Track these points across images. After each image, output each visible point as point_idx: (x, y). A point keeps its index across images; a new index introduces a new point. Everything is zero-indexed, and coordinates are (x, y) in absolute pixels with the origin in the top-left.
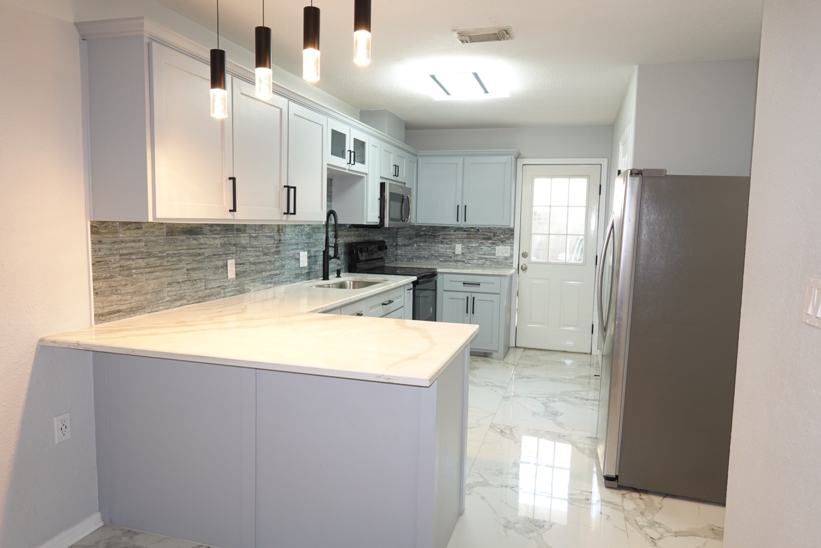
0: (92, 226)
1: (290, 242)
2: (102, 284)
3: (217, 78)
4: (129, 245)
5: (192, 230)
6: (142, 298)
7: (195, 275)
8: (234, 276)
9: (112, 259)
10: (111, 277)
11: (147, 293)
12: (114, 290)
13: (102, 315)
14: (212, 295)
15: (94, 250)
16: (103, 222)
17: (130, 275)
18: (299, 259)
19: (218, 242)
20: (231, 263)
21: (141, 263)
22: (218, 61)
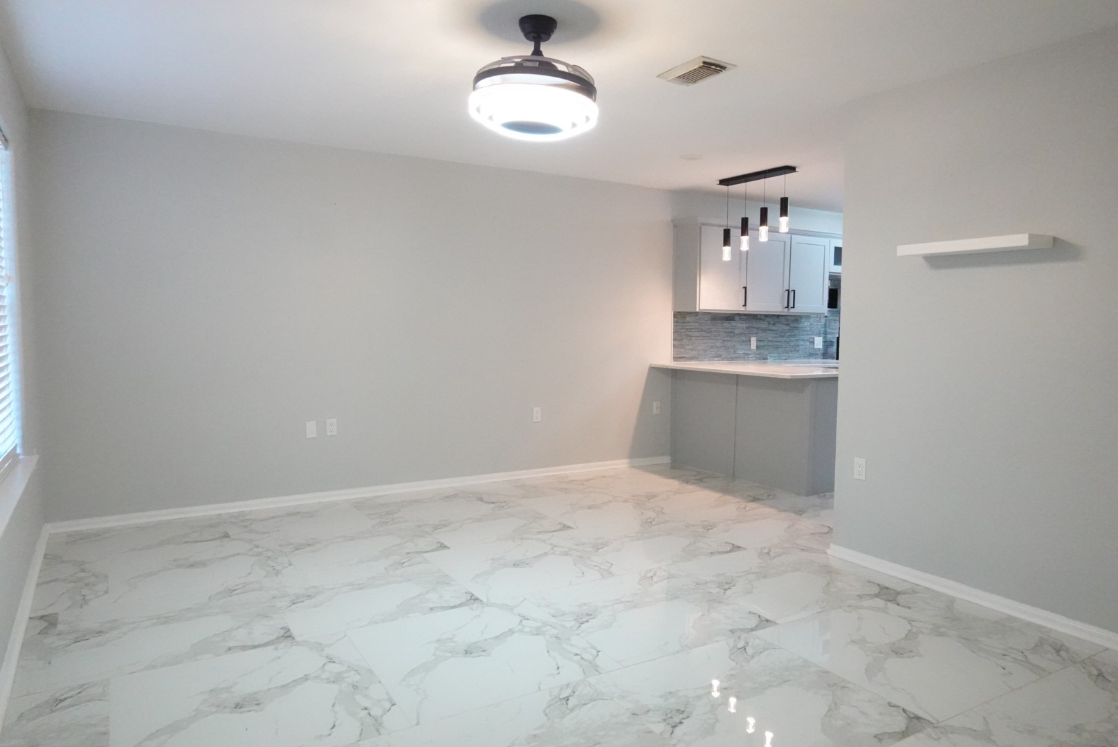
0: (674, 314)
1: (805, 329)
2: (677, 343)
3: (727, 241)
4: (692, 324)
5: (729, 317)
6: (696, 353)
7: (729, 344)
8: (755, 348)
9: (682, 330)
10: (682, 340)
11: (698, 350)
12: (683, 346)
13: (676, 358)
14: (739, 358)
15: (675, 326)
16: (679, 312)
17: (691, 340)
18: (814, 342)
19: (744, 325)
20: (754, 340)
21: (697, 334)
22: (727, 233)
